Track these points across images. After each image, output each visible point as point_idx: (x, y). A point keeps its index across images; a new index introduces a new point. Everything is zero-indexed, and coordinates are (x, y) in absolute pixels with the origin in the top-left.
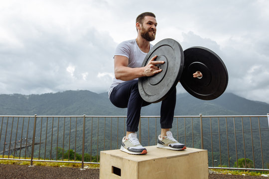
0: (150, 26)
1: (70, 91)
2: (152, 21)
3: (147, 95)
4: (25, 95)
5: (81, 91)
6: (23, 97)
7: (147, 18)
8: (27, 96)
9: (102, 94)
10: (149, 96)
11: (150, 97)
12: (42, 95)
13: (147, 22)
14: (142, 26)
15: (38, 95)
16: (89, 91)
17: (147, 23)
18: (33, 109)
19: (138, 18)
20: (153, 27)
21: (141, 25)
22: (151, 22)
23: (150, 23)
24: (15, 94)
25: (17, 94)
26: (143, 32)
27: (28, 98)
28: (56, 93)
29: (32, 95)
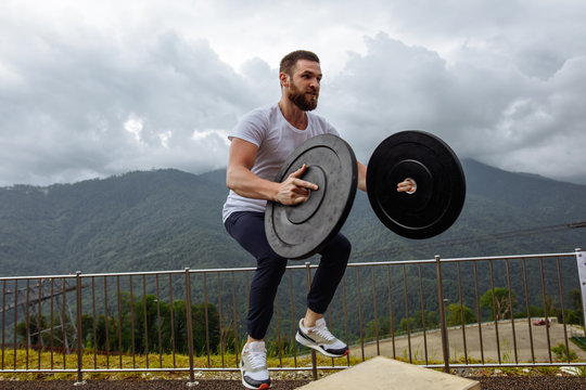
0: (308, 82)
1: (138, 173)
2: (311, 70)
3: (285, 244)
4: (39, 187)
5: (160, 170)
6: (36, 191)
7: (302, 65)
8: (45, 188)
9: (206, 174)
10: (290, 246)
11: (294, 248)
12: (78, 185)
13: (301, 72)
14: (291, 79)
15: (68, 185)
16: (176, 171)
17: (302, 76)
18: (61, 214)
19: (283, 61)
20: (314, 83)
21: (288, 78)
22: (310, 73)
23: (308, 75)
24: (17, 186)
25: (22, 186)
26: (293, 92)
27: (46, 192)
28: (108, 180)
29: (56, 185)
